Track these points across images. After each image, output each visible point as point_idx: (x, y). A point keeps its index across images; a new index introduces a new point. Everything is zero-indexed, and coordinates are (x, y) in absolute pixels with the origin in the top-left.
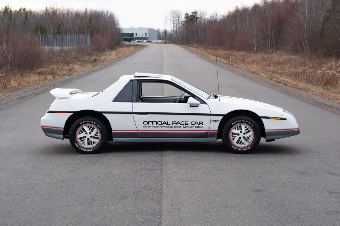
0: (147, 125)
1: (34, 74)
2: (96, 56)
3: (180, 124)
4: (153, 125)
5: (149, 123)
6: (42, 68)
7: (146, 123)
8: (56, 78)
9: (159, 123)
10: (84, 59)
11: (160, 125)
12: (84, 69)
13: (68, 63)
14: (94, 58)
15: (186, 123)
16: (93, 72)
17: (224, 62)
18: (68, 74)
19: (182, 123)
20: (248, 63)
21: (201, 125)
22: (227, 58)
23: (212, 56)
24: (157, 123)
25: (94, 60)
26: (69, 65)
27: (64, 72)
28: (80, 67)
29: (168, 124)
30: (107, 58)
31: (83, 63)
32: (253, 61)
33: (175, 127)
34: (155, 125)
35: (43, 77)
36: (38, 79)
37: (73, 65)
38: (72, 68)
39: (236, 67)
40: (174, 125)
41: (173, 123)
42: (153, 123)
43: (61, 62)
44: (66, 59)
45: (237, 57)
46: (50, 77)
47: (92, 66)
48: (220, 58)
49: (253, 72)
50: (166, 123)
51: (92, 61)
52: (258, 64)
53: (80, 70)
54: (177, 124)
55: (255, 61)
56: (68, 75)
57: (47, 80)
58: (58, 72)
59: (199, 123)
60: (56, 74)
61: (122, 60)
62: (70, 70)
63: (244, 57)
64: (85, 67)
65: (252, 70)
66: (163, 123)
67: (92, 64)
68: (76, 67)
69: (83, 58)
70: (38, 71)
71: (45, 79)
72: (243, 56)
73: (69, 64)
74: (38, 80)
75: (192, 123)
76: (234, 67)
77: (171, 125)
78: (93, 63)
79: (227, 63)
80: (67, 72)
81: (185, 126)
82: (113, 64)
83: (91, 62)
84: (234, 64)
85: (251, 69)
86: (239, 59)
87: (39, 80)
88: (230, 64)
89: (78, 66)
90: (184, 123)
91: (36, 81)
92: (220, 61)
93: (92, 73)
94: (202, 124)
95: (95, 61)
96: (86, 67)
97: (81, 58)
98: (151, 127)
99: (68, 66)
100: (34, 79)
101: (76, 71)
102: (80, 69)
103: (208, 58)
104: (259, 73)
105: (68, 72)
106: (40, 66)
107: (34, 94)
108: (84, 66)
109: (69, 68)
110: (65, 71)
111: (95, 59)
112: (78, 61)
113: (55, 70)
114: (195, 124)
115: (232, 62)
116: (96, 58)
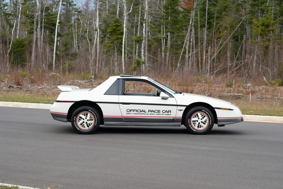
0: (130, 112)
3: (154, 112)
4: (134, 113)
5: (131, 111)
7: (129, 111)
9: (138, 111)
11: (139, 113)
15: (159, 111)
19: (156, 111)
21: (169, 113)
24: (137, 111)
29: (145, 112)
33: (150, 114)
34: (135, 112)
40: (150, 112)
41: (149, 111)
42: (134, 111)
50: (143, 111)
54: (152, 112)
59: (168, 112)
66: (142, 111)
75: (163, 111)
77: (148, 112)
81: (157, 113)
90: (157, 111)
94: (171, 112)
98: (133, 114)
114: (165, 112)
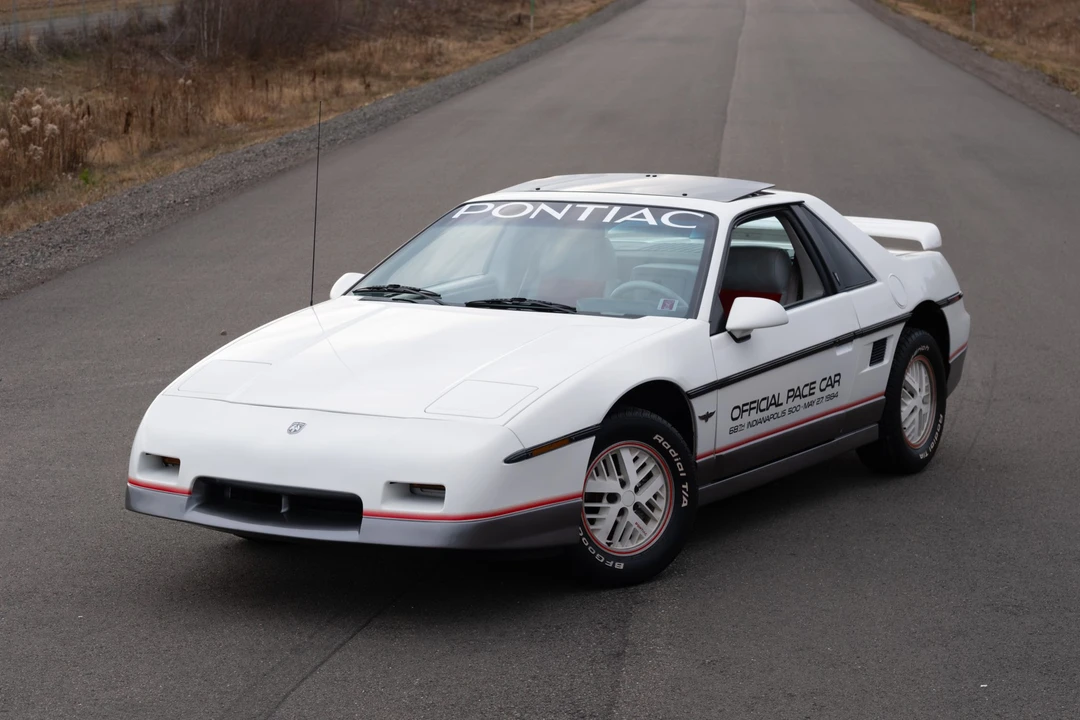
1: (299, 73)
2: (523, 5)
6: (335, 50)
8: (374, 88)
10: (483, 16)
12: (476, 53)
13: (426, 32)
14: (518, 11)
16: (495, 73)
17: (948, 33)
18: (421, 72)
20: (1033, 32)
22: (961, 12)
23: (911, 5)
25: (516, 21)
26: (426, 42)
27: (408, 65)
28: (465, 44)
30: (559, 12)
31: (478, 29)
32: (1049, 27)
35: (330, 86)
36: (308, 92)
37: (441, 41)
38: (436, 51)
39: (991, 55)
43: (404, 26)
44: (419, 18)
45: (996, 8)
46: (353, 86)
47: (506, 42)
48: (939, 12)
49: (1055, 80)
51: (508, 22)
52: (1067, 38)
53: (460, 57)
55: (1055, 24)
56: (417, 78)
57: (342, 96)
58: (385, 67)
60: (378, 75)
61: (606, 20)
62: (429, 59)
63: (1018, 10)
64: (480, 46)
65: (1051, 66)
67: (506, 35)
68: (451, 45)
69: (480, 11)
70: (319, 62)
71: (337, 92)
72: (1015, 8)
73: (429, 34)
74: (308, 99)
76: (985, 51)
78: (509, 30)
79: (960, 38)
80: (417, 65)
82: (571, 39)
83: (503, 27)
84: (984, 43)
85: (1043, 62)
86: (1002, 17)
87: (315, 99)
88: (973, 44)
89: (460, 41)
91: (303, 100)
92: (937, 28)
93: (484, 82)
95: (519, 21)
96: (484, 44)
97: (473, 14)
99: (421, 42)
100: (297, 92)
101: (446, 63)
102: (464, 54)
103: (898, 16)
104: (1075, 82)
105: (421, 67)
106: (328, 43)
107: (238, 186)
108: (479, 42)
109: (426, 49)
110: (412, 62)
111: (519, 17)
112: (461, 23)
113: (377, 57)
115: (978, 29)
116: (524, 12)
